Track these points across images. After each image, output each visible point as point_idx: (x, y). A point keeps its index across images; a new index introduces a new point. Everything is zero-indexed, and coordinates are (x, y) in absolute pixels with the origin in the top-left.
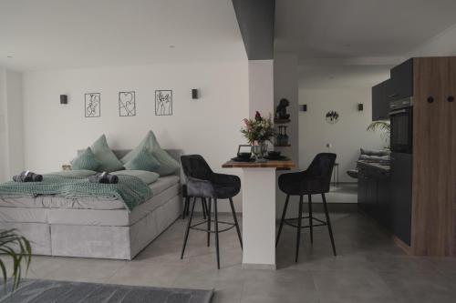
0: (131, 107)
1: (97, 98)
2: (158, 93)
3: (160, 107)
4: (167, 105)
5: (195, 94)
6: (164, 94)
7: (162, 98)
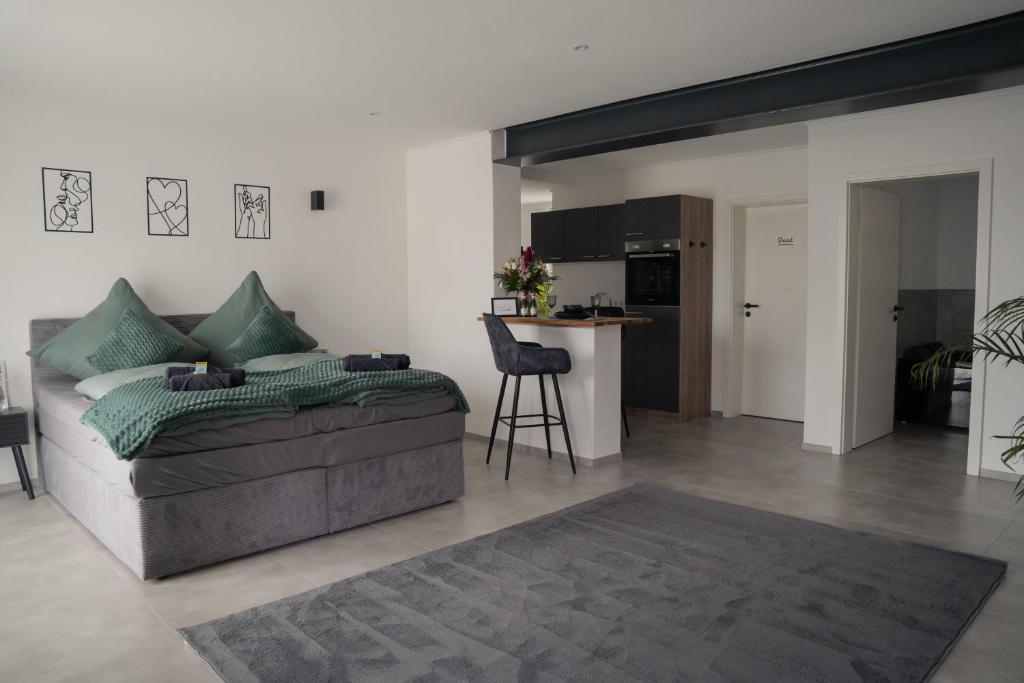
0: (177, 215)
1: (84, 185)
2: (240, 190)
3: (245, 219)
4: (260, 218)
5: (318, 201)
6: (254, 193)
7: (249, 200)
